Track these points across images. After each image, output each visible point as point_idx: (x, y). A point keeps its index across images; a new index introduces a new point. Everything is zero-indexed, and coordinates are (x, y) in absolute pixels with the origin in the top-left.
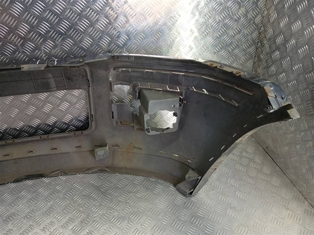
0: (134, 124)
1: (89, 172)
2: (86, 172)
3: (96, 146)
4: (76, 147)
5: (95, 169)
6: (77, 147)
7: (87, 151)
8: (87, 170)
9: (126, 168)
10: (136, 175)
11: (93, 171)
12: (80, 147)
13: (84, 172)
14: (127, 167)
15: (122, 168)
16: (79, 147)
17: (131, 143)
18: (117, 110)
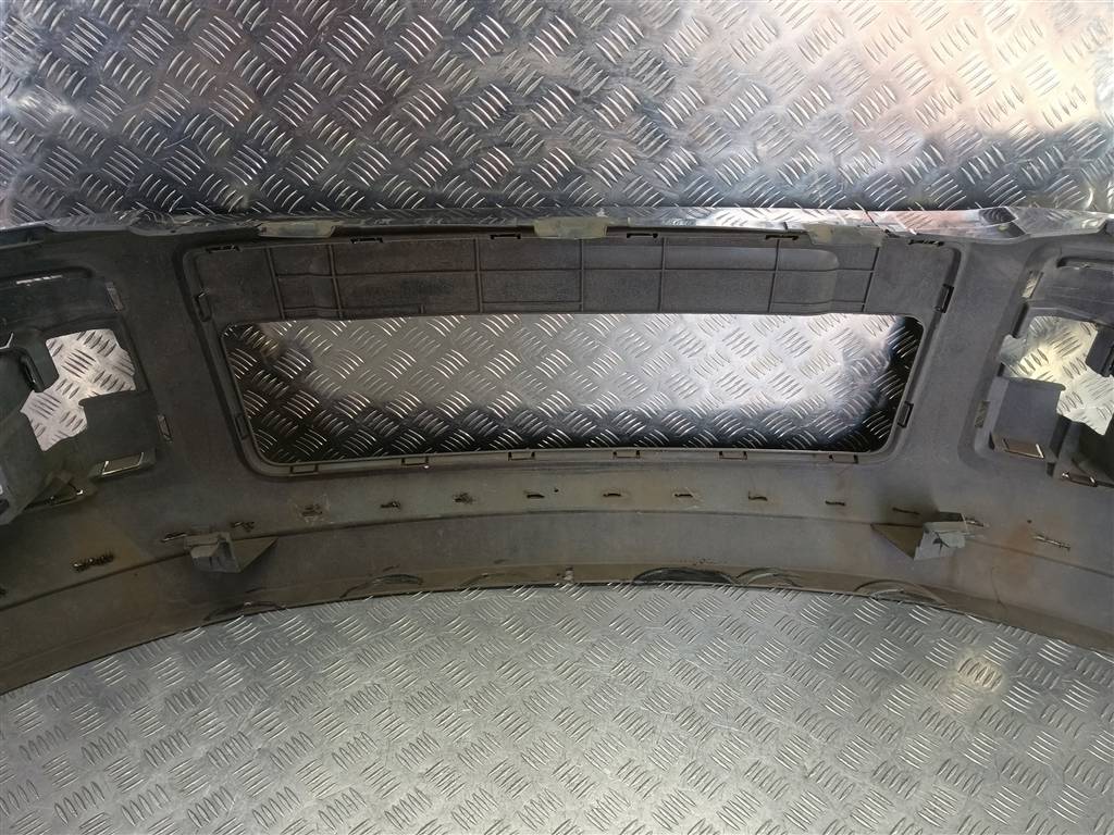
0: (1057, 456)
1: (873, 595)
2: (862, 592)
3: (895, 509)
4: (827, 503)
5: (889, 587)
6: (833, 504)
7: (863, 523)
8: (862, 586)
9: (999, 602)
10: (1042, 633)
11: (885, 594)
12: (843, 504)
13: (856, 590)
14: (1001, 600)
15: (986, 601)
16: (839, 506)
17: (1030, 522)
18: (1005, 399)
